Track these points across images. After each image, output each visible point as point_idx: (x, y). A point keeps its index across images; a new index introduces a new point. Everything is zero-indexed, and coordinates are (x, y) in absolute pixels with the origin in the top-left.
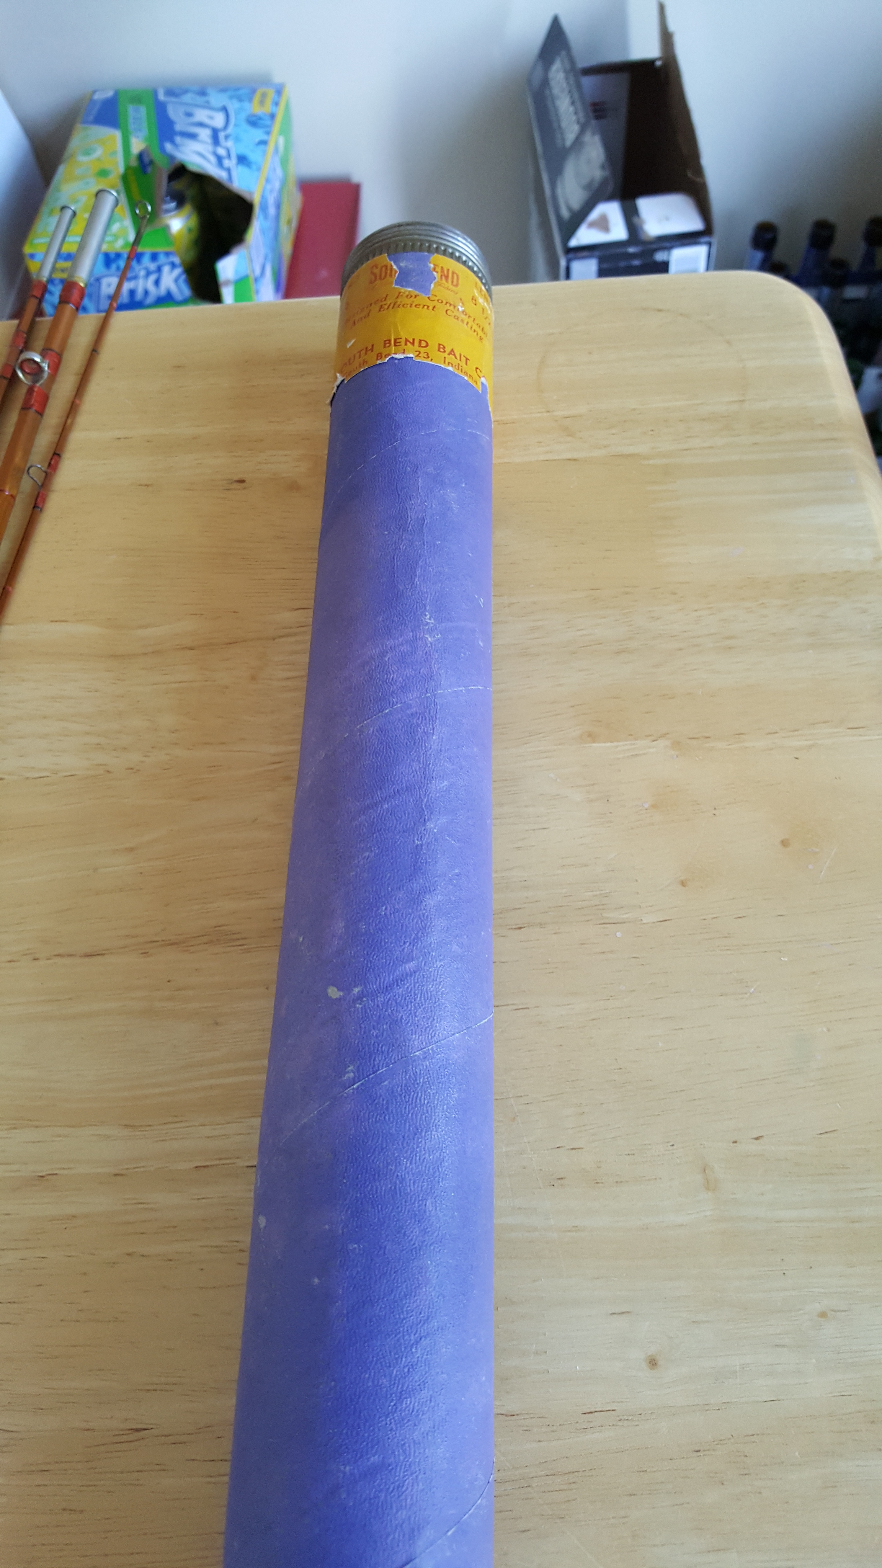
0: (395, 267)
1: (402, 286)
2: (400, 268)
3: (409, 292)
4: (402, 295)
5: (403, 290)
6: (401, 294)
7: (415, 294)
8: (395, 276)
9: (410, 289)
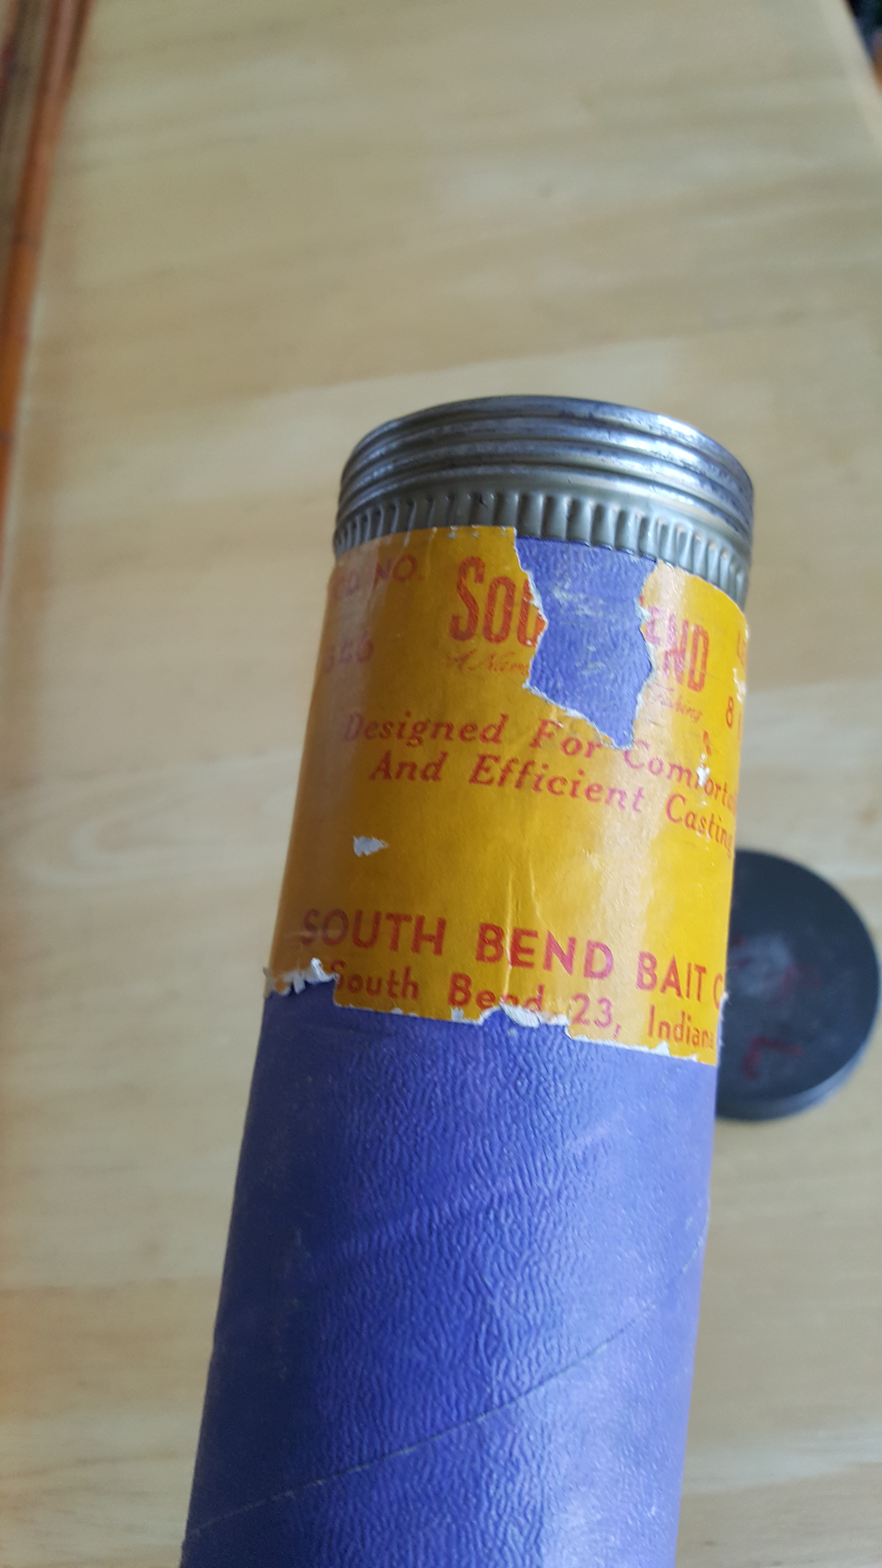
0: (537, 601)
1: (553, 694)
2: (552, 608)
3: (574, 722)
4: (550, 735)
5: (556, 711)
6: (549, 728)
7: (591, 737)
8: (534, 640)
9: (574, 713)
